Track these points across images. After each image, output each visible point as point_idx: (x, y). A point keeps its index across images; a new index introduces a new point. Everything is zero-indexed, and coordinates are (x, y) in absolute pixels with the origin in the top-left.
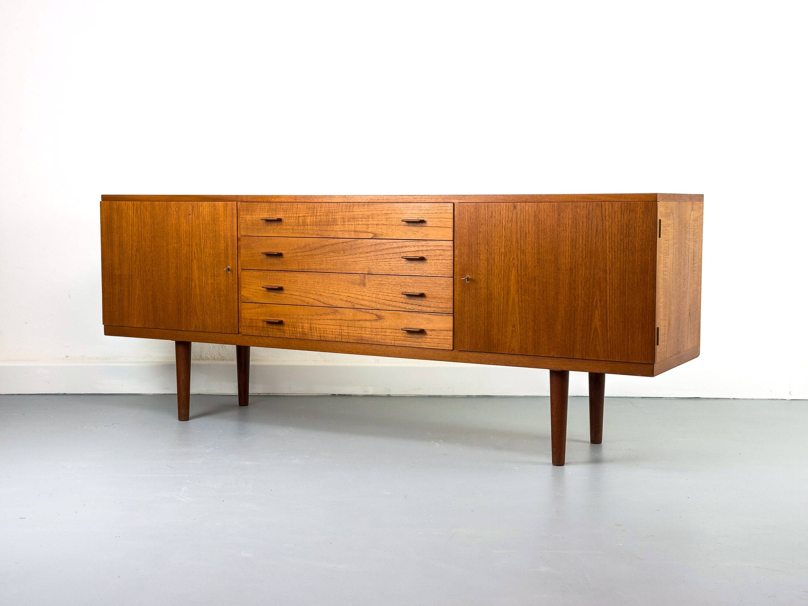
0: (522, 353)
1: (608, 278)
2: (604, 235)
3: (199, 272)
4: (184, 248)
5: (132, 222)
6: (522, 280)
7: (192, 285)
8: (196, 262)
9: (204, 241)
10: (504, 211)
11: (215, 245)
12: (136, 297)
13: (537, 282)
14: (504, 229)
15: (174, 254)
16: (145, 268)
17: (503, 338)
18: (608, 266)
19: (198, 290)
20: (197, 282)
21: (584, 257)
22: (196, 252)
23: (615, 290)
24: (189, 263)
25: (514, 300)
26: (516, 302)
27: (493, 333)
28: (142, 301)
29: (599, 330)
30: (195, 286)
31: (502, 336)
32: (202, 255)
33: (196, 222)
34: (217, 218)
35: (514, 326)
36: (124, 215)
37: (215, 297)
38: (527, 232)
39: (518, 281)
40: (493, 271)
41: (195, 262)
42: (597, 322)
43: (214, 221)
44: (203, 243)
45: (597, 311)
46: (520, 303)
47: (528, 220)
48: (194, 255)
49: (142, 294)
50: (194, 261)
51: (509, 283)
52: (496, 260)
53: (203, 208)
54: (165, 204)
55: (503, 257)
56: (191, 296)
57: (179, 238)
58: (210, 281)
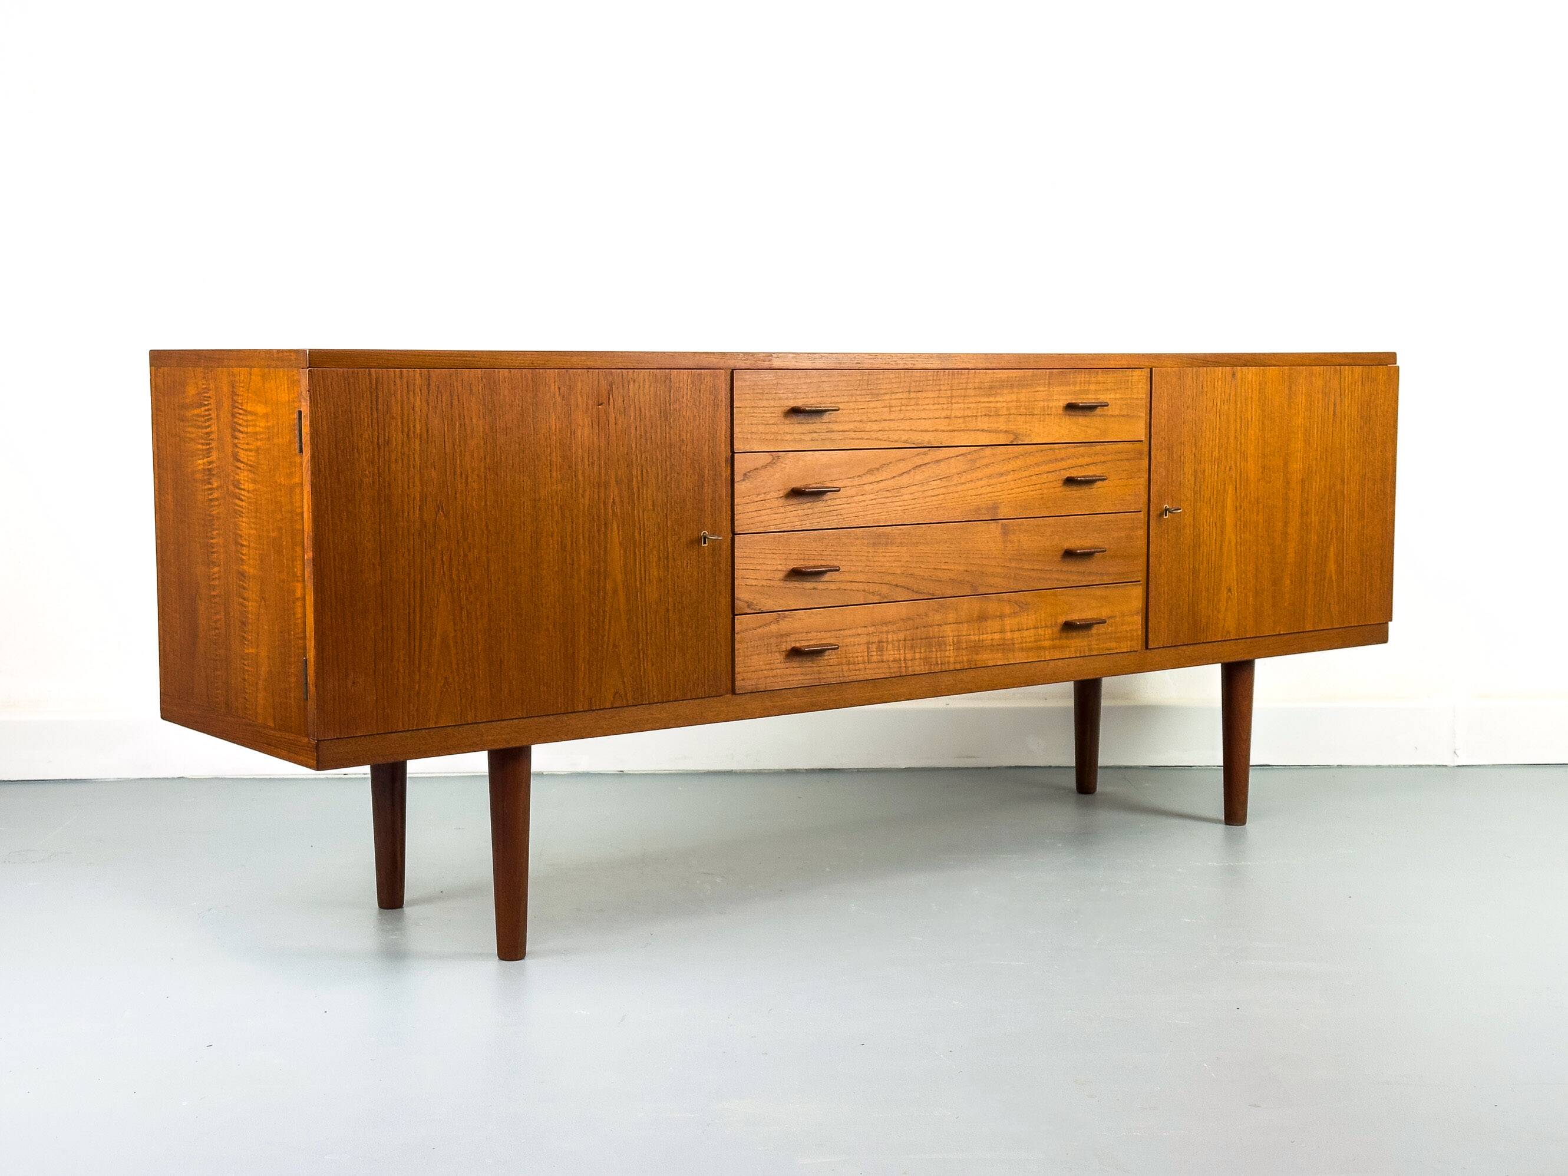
0: (1239, 635)
1: (1345, 492)
2: (1343, 421)
3: (625, 551)
4: (584, 491)
5: (424, 429)
6: (1241, 507)
7: (605, 587)
8: (618, 527)
9: (639, 472)
10: (1220, 382)
11: (668, 479)
12: (437, 641)
13: (1261, 505)
14: (1218, 414)
15: (555, 509)
16: (465, 555)
17: (1216, 612)
18: (1346, 471)
19: (622, 598)
20: (620, 578)
21: (1319, 457)
22: (617, 499)
23: (1353, 510)
24: (599, 531)
25: (1230, 542)
26: (1233, 544)
27: (1200, 607)
28: (453, 651)
29: (1334, 578)
30: (615, 591)
31: (1213, 611)
32: (633, 509)
33: (620, 422)
34: (675, 410)
35: (1229, 590)
36: (396, 409)
37: (668, 610)
38: (1250, 420)
39: (1236, 508)
40: (1202, 493)
41: (615, 526)
42: (1332, 567)
43: (666, 420)
44: (637, 477)
45: (1332, 547)
46: (1239, 546)
47: (1251, 397)
48: (613, 510)
49: (455, 631)
50: (612, 525)
51: (1223, 513)
52: (1206, 474)
53: (637, 385)
54: (530, 376)
55: (1216, 467)
56: (604, 617)
57: (570, 467)
58: (656, 573)
